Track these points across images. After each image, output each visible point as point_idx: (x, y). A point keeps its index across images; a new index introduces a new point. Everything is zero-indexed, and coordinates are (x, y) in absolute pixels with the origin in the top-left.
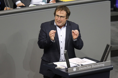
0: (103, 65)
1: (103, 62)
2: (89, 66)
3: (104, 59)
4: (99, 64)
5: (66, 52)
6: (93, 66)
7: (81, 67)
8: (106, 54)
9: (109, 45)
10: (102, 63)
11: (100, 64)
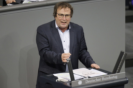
0: (116, 77)
1: (115, 73)
2: (98, 78)
3: (117, 70)
4: (110, 76)
5: (69, 61)
6: (103, 79)
7: (88, 80)
8: (120, 64)
9: (124, 53)
10: (114, 75)
11: (112, 76)
